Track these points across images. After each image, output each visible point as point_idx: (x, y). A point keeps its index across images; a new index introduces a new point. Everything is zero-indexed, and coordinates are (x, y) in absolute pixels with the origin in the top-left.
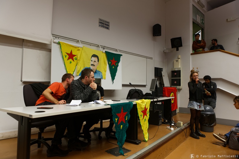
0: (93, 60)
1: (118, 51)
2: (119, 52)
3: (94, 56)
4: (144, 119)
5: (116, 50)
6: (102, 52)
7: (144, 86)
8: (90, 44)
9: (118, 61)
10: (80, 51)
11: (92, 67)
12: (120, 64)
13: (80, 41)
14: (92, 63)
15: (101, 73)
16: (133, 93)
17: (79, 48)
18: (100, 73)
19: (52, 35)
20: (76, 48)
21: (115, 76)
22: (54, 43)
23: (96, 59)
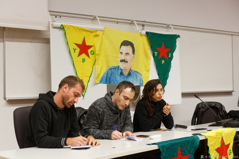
0: (124, 52)
1: (172, 27)
2: (174, 28)
3: (126, 43)
5: (168, 27)
6: (139, 35)
7: (229, 93)
8: (117, 21)
9: (172, 48)
10: (100, 37)
11: (122, 66)
12: (176, 54)
13: (99, 17)
14: (123, 57)
15: (140, 76)
16: (204, 110)
17: (98, 33)
18: (138, 75)
19: (49, 13)
20: (91, 32)
21: (167, 79)
22: (54, 28)
23: (128, 49)
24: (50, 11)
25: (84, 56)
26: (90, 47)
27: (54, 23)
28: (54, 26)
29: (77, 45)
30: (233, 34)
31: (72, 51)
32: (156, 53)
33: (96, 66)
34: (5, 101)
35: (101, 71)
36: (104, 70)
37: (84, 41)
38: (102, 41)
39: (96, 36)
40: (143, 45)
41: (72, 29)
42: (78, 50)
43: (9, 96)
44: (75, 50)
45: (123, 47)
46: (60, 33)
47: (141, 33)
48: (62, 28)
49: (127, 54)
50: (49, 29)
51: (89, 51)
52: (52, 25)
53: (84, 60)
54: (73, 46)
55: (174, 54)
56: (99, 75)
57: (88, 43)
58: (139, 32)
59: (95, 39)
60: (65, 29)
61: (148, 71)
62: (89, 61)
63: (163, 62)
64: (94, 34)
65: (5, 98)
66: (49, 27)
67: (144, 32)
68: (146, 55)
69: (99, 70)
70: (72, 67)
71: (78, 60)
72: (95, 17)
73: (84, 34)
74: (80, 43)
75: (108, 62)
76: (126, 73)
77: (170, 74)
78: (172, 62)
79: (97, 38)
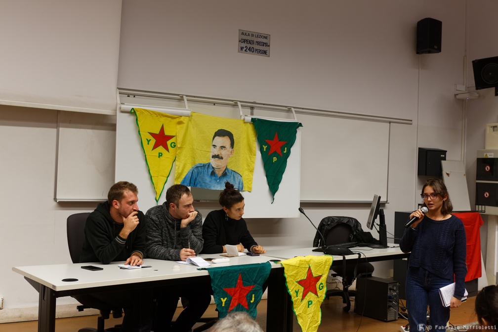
0: (219, 145)
2: (296, 112)
3: (221, 133)
4: (305, 301)
5: (288, 110)
6: (242, 122)
8: (215, 102)
9: (290, 142)
10: (184, 126)
13: (187, 96)
14: (216, 152)
15: (240, 177)
18: (236, 176)
19: (118, 91)
20: (173, 118)
21: (279, 182)
22: (123, 112)
23: (225, 141)
24: (119, 89)
25: (161, 149)
26: (170, 137)
27: (123, 106)
28: (122, 109)
29: (153, 135)
30: (390, 121)
31: (145, 142)
32: (265, 147)
33: (177, 163)
34: (55, 203)
35: (183, 170)
36: (189, 168)
37: (162, 130)
38: (187, 129)
39: (180, 123)
40: (246, 136)
41: (146, 113)
42: (153, 141)
43: (61, 197)
44: (149, 141)
45: (217, 138)
46: (130, 119)
47: (244, 120)
48: (133, 112)
49: (223, 147)
50: (116, 113)
51: (169, 143)
52: (120, 108)
53: (160, 155)
54: (146, 136)
55: (292, 149)
56: (181, 174)
57: (167, 133)
58: (242, 118)
59: (178, 126)
60: (137, 113)
61: (252, 171)
62: (168, 156)
63: (275, 159)
64: (177, 120)
65: (55, 199)
66: (116, 110)
67: (249, 118)
68: (251, 150)
69: (181, 169)
70: (144, 163)
71: (152, 154)
72: (182, 97)
73: (163, 120)
74: (157, 131)
75: (194, 158)
76: (219, 173)
77: (285, 176)
78: (288, 160)
79: (181, 126)
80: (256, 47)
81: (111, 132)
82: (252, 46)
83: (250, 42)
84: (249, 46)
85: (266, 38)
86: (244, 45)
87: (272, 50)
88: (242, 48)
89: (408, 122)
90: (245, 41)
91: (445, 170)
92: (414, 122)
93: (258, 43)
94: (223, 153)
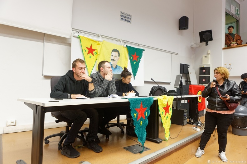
0: (114, 55)
1: (141, 45)
3: (115, 50)
4: (166, 117)
5: (138, 45)
6: (123, 47)
7: (169, 83)
8: (111, 39)
9: (140, 56)
11: (112, 62)
12: (142, 59)
13: (101, 35)
14: (113, 58)
16: (156, 90)
17: (99, 43)
18: (121, 68)
20: (96, 42)
21: (137, 72)
22: (74, 37)
23: (116, 54)
24: (72, 28)
25: (90, 54)
26: (95, 50)
28: (74, 35)
29: (87, 48)
30: (172, 53)
31: (84, 51)
32: (131, 58)
33: (98, 61)
37: (91, 46)
38: (101, 47)
40: (124, 53)
41: (84, 38)
42: (87, 51)
43: (45, 74)
44: (85, 51)
45: (113, 52)
46: (78, 40)
47: (123, 46)
48: (79, 37)
49: (115, 56)
51: (94, 52)
53: (90, 57)
54: (84, 48)
57: (93, 48)
58: (123, 45)
59: (98, 46)
60: (81, 38)
62: (93, 58)
63: (135, 63)
64: (97, 43)
65: (43, 75)
66: (71, 37)
67: (125, 46)
68: (126, 58)
71: (87, 56)
72: (99, 35)
73: (91, 42)
74: (89, 47)
76: (114, 67)
77: (139, 70)
78: (140, 63)
79: (99, 45)
80: (127, 19)
81: (69, 47)
82: (125, 18)
83: (124, 17)
84: (124, 18)
85: (130, 16)
86: (122, 17)
87: (132, 21)
88: (121, 19)
89: (177, 54)
90: (122, 16)
91: (189, 72)
92: (179, 54)
93: (127, 18)
94: (115, 59)
